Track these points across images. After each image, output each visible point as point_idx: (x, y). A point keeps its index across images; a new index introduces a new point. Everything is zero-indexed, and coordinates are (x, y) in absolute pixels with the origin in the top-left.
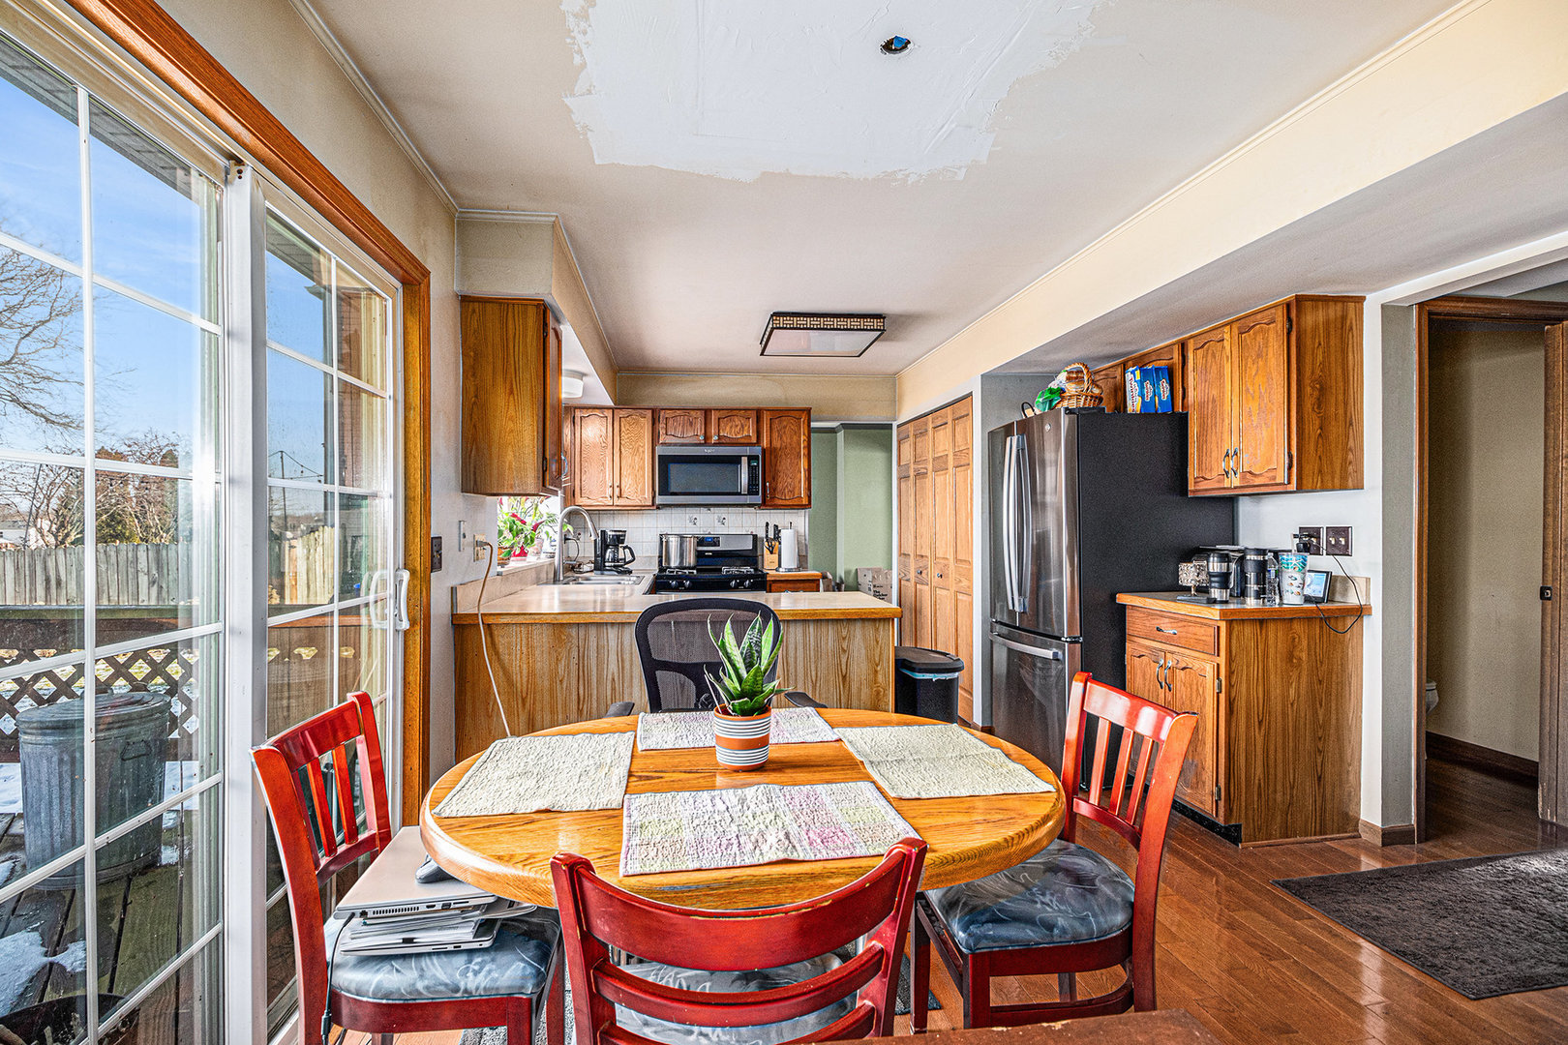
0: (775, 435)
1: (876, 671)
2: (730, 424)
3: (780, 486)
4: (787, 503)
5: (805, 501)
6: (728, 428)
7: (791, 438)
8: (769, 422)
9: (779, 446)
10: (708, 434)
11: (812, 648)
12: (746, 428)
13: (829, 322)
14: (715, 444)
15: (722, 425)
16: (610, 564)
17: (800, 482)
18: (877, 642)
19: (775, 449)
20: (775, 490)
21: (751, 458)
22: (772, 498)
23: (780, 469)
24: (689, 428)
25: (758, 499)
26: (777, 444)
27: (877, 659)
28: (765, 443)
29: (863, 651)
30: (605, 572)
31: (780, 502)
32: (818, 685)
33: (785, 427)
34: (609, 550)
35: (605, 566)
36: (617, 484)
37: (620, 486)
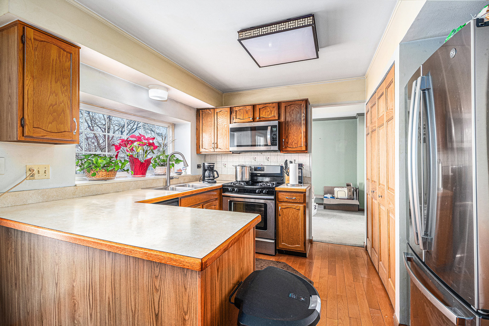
0: (288, 114)
1: (184, 320)
2: (265, 111)
3: (290, 141)
4: (293, 149)
5: (304, 149)
6: (264, 113)
7: (296, 115)
8: (284, 108)
9: (290, 120)
10: (255, 117)
11: (132, 280)
12: (273, 112)
13: (274, 28)
14: (258, 121)
15: (261, 111)
16: (207, 178)
17: (301, 138)
18: (186, 289)
19: (288, 122)
20: (287, 143)
21: (272, 127)
22: (286, 147)
23: (290, 132)
24: (246, 114)
25: (276, 148)
26: (288, 119)
27: (185, 307)
28: (282, 119)
29: (173, 295)
30: (205, 182)
31: (290, 149)
32: (136, 315)
33: (293, 110)
34: (207, 172)
35: (205, 179)
36: (216, 142)
37: (217, 143)
